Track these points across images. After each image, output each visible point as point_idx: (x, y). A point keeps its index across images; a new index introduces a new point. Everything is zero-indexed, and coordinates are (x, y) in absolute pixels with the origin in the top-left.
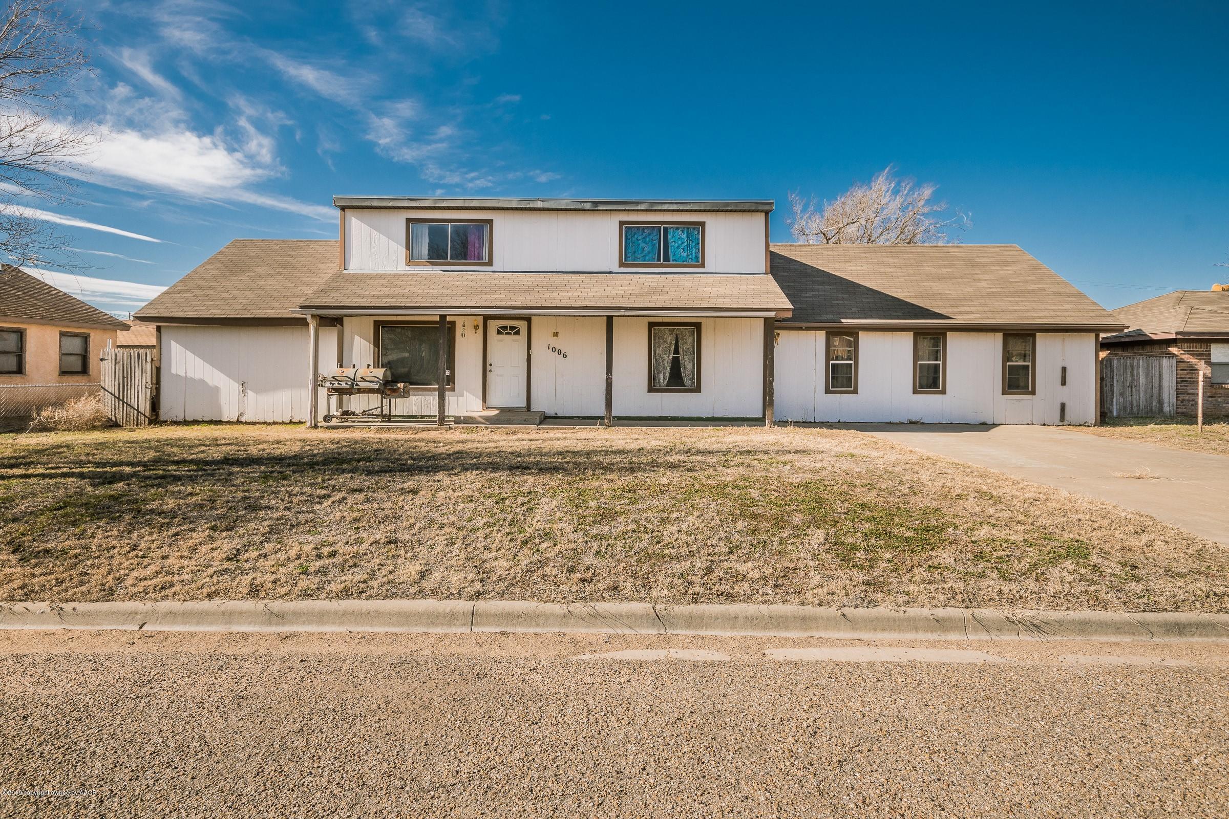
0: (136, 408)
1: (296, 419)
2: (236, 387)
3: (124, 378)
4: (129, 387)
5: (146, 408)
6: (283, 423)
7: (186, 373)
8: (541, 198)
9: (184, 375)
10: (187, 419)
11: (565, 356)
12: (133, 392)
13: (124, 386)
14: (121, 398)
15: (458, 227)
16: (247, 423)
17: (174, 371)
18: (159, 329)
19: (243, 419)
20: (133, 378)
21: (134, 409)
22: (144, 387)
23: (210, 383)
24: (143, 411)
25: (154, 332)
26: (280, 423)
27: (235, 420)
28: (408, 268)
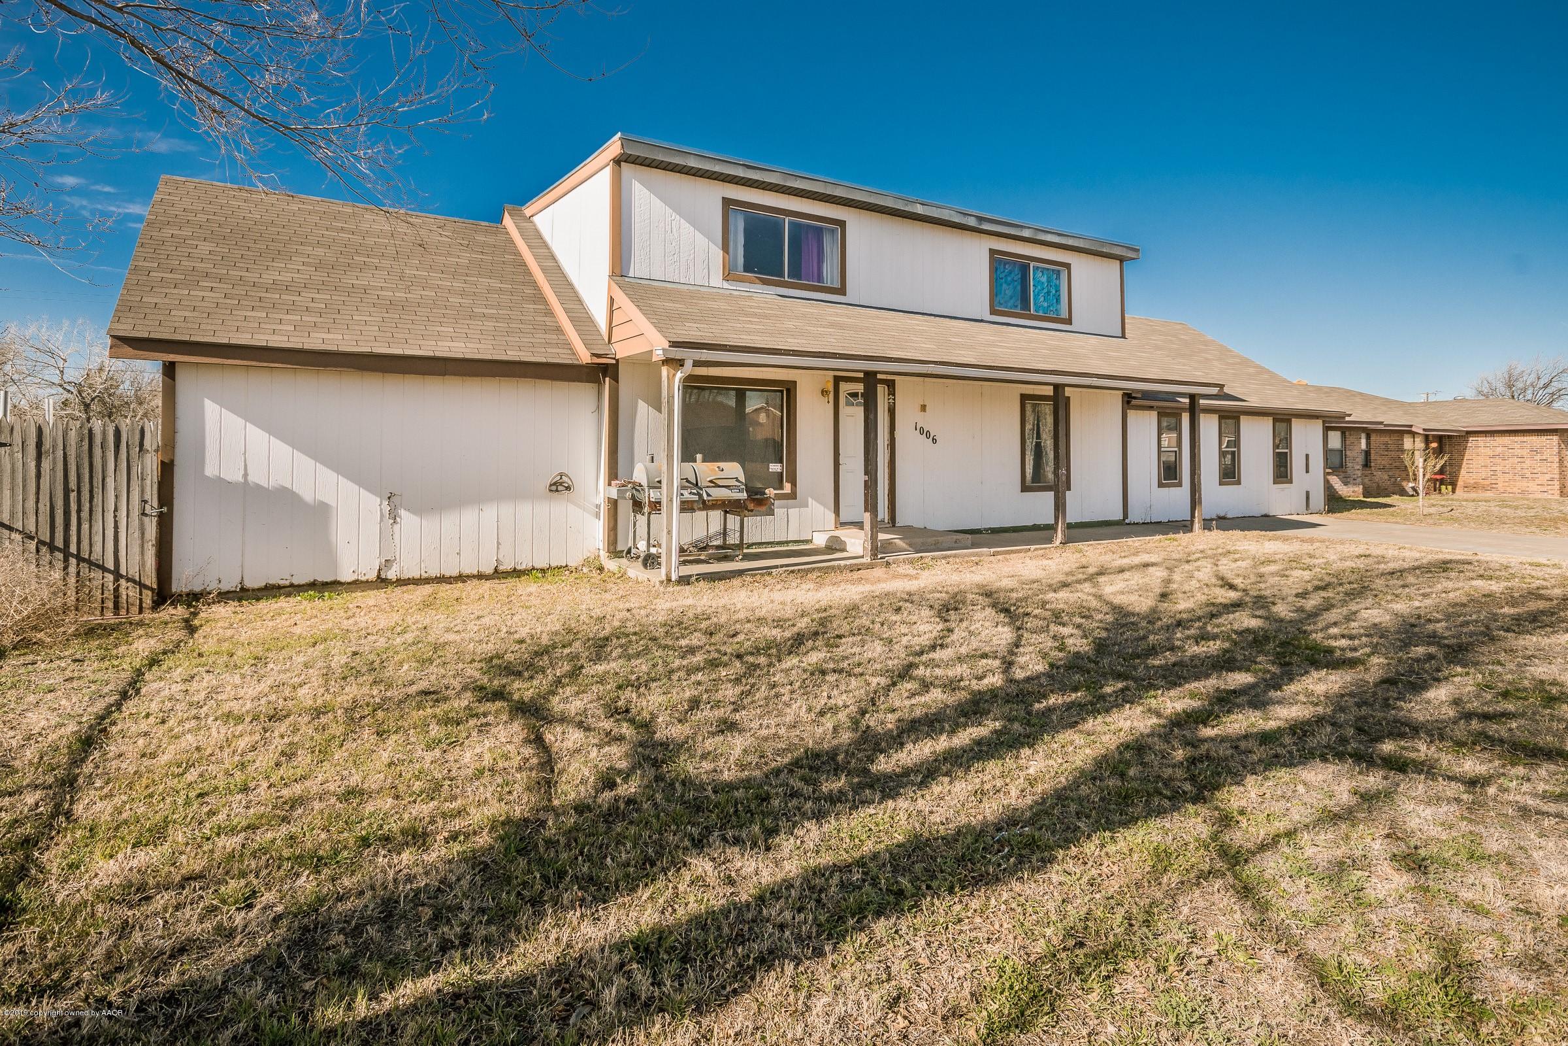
0: (110, 565)
1: (507, 566)
2: (373, 504)
3: (67, 491)
4: (85, 514)
5: (142, 564)
6: (480, 576)
7: (246, 475)
8: (921, 200)
9: (241, 479)
10: (250, 584)
11: (934, 441)
12: (98, 527)
13: (67, 513)
14: (59, 542)
15: (799, 225)
16: (401, 582)
17: (210, 470)
18: (170, 370)
19: (391, 575)
20: (98, 491)
21: (104, 569)
22: (135, 513)
23: (308, 497)
24: (134, 572)
25: (158, 377)
26: (474, 576)
27: (372, 576)
28: (726, 285)
